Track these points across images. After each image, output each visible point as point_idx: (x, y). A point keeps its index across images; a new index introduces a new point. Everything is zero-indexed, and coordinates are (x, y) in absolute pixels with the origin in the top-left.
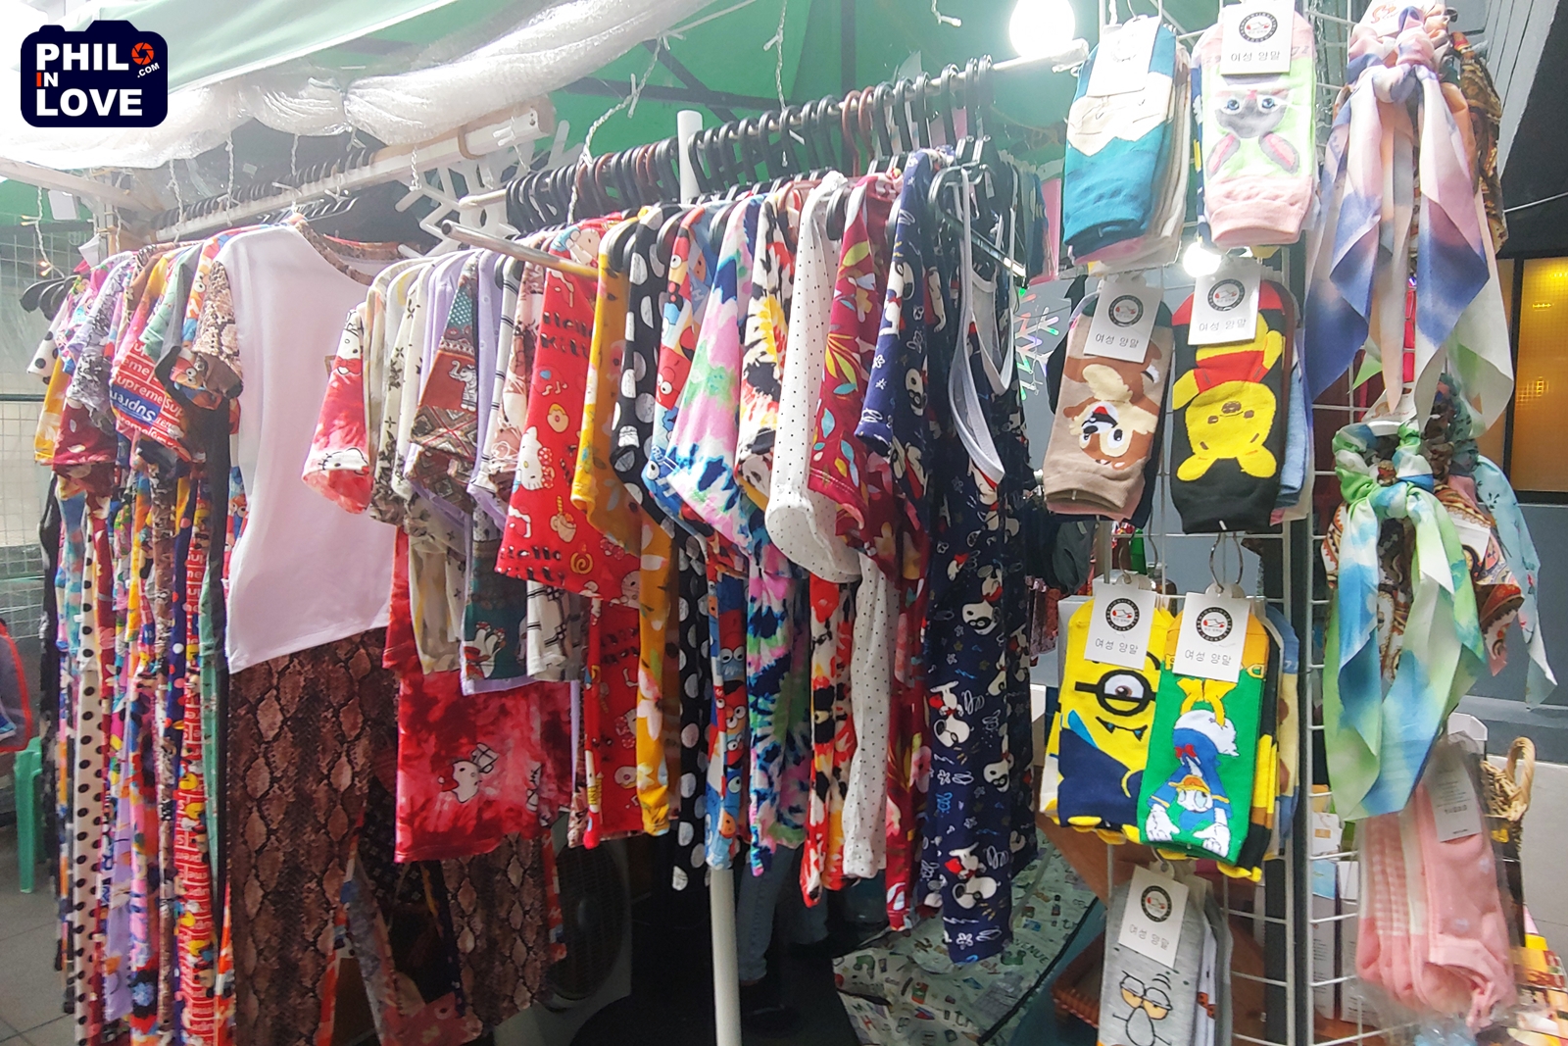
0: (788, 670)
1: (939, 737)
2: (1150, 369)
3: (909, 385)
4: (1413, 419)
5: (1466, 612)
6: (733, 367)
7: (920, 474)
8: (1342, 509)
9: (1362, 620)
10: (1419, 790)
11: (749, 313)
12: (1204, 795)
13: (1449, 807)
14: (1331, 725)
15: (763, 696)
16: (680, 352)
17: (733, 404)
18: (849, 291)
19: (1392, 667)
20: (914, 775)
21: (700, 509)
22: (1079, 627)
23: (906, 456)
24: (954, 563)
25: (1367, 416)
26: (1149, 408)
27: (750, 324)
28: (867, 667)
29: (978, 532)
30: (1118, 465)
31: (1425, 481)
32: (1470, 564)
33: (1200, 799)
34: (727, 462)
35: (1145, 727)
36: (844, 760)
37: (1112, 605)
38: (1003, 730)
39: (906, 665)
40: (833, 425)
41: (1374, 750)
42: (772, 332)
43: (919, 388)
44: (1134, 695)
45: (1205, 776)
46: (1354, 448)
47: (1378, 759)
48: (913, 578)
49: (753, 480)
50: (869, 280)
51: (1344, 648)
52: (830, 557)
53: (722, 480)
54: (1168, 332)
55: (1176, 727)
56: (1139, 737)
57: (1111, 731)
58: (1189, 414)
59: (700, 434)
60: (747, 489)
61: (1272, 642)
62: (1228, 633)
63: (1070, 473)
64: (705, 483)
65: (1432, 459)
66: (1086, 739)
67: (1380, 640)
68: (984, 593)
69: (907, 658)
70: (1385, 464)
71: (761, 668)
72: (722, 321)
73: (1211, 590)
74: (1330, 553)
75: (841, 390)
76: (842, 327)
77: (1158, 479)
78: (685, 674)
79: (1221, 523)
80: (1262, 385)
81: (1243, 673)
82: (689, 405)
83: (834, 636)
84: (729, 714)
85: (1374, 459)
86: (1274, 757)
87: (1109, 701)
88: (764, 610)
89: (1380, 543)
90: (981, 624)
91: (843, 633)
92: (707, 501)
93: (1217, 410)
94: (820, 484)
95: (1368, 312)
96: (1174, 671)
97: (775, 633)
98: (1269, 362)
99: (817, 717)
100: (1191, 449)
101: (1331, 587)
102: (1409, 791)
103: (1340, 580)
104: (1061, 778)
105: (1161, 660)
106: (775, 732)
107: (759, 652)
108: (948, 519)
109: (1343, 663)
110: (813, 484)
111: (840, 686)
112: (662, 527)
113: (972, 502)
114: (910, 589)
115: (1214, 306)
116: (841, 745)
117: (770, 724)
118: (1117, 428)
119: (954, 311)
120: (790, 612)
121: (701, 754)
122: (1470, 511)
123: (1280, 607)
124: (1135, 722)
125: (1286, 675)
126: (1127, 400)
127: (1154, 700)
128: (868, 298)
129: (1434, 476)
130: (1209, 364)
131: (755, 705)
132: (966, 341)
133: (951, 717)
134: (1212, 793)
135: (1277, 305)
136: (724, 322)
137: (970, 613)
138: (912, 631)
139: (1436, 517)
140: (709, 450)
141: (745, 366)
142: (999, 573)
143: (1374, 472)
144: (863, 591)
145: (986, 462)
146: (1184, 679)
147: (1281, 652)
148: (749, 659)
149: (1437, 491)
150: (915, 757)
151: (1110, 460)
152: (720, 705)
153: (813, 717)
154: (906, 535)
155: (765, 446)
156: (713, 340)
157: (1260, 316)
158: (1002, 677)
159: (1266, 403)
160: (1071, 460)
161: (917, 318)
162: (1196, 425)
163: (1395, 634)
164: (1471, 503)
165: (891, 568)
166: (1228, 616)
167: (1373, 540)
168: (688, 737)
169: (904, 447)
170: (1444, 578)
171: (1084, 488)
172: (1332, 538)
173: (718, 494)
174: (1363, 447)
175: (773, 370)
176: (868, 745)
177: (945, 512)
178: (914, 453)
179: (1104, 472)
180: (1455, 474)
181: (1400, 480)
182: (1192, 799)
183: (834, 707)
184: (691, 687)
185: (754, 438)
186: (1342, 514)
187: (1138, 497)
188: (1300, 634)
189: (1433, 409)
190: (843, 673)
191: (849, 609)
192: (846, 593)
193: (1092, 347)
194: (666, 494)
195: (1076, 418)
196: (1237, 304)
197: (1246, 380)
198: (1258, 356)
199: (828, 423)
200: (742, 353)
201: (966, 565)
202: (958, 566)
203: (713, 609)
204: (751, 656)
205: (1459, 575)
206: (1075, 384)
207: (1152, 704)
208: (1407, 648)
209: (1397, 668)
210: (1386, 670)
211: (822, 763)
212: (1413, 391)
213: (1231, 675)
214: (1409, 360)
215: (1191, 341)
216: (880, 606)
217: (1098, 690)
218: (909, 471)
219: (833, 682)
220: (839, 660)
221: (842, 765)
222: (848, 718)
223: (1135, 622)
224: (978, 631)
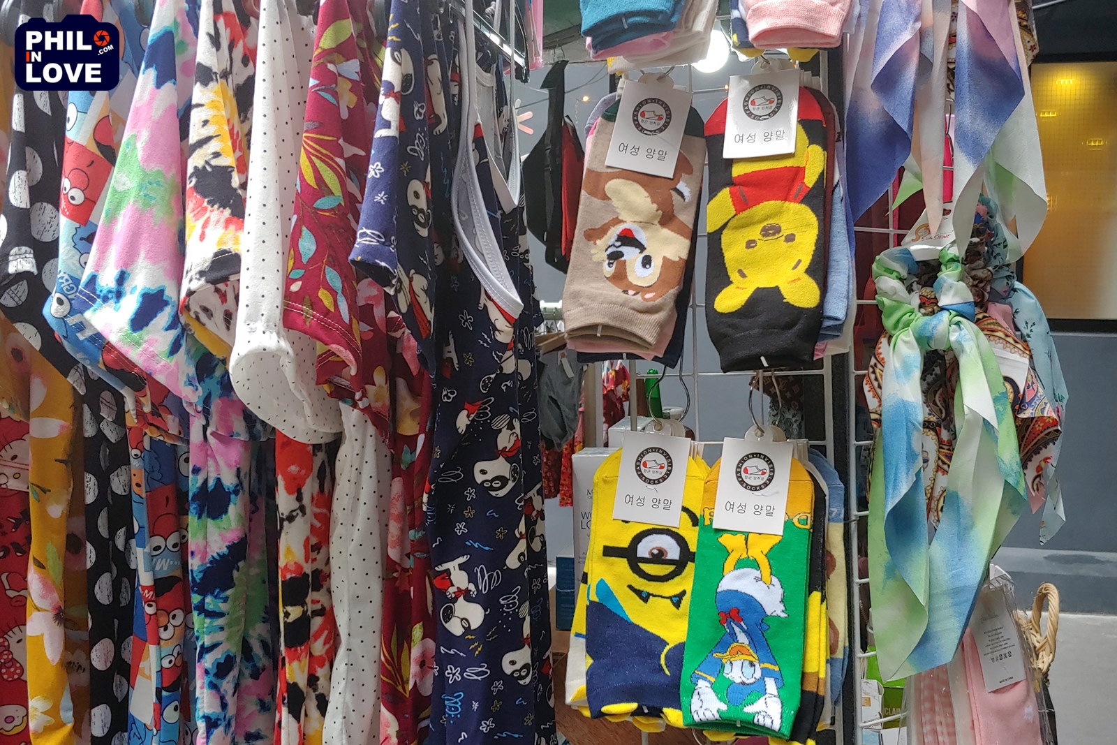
0: (245, 558)
1: (447, 625)
2: (681, 186)
3: (411, 200)
4: (953, 243)
5: (1008, 448)
6: (174, 171)
7: (426, 307)
8: (884, 340)
9: (908, 462)
10: (967, 640)
11: (194, 102)
12: (752, 664)
13: (996, 654)
14: (876, 577)
15: (212, 594)
16: (93, 148)
17: (176, 218)
18: (329, 80)
19: (937, 510)
20: (415, 675)
21: (134, 355)
22: (605, 481)
23: (411, 285)
24: (465, 413)
25: (907, 239)
26: (680, 230)
27: (196, 116)
28: (352, 547)
29: (493, 376)
30: (648, 296)
31: (968, 309)
32: (1012, 396)
33: (748, 670)
34: (170, 293)
35: (684, 593)
36: (322, 666)
37: (642, 455)
38: (524, 610)
39: (401, 541)
40: (314, 248)
41: (922, 599)
42: (226, 128)
43: (422, 203)
44: (669, 557)
45: (753, 642)
46: (895, 274)
47: (927, 609)
48: (410, 433)
49: (203, 317)
50: (352, 68)
51: (890, 491)
52: (308, 411)
53: (164, 318)
54: (700, 143)
55: (719, 590)
56: (677, 605)
57: (645, 599)
58: (726, 237)
59: (129, 256)
60: (195, 327)
61: (817, 488)
62: (770, 481)
63: (595, 305)
64: (140, 321)
65: (973, 286)
66: (618, 613)
67: (925, 482)
68: (500, 448)
69: (403, 531)
70: (926, 291)
71: (209, 558)
72: (157, 111)
73: (751, 433)
74: (872, 389)
75: (324, 203)
76: (321, 125)
77: (690, 311)
78: (94, 574)
79: (763, 359)
80: (803, 206)
81: (788, 524)
82: (112, 219)
83: (308, 511)
84: (163, 620)
85: (915, 286)
86: (823, 616)
87: (643, 566)
88: (211, 483)
89: (923, 378)
90: (497, 484)
91: (318, 507)
92: (144, 345)
93: (755, 233)
94: (300, 322)
95: (911, 127)
96: (715, 526)
97: (226, 512)
98: (810, 179)
99: (287, 614)
100: (729, 278)
101: (875, 426)
102: (957, 641)
103: (884, 418)
104: (590, 661)
105: (698, 516)
106: (228, 639)
107: (205, 538)
108: (456, 361)
109: (890, 507)
110: (289, 320)
111: (316, 573)
112: (68, 379)
113: (485, 341)
114: (406, 448)
115: (750, 114)
116: (318, 647)
117: (222, 629)
118: (645, 253)
119: (455, 109)
120: (246, 485)
121: (117, 678)
122: (1010, 340)
123: (823, 449)
124: (671, 588)
125: (832, 524)
126: (656, 222)
127: (693, 561)
128: (351, 90)
129: (976, 304)
130: (747, 181)
131: (201, 608)
132: (471, 146)
133: (461, 599)
134: (760, 662)
135: (818, 116)
136: (160, 112)
137: (483, 472)
138: (410, 497)
139: (978, 347)
140: (143, 279)
141: (190, 170)
142: (517, 424)
143: (916, 301)
144: (346, 454)
145: (502, 293)
146: (726, 536)
147: (827, 498)
148: (191, 547)
149: (979, 319)
150: (416, 652)
151: (639, 290)
152: (150, 610)
153: (282, 615)
154: (401, 383)
155: (224, 273)
156: (145, 135)
157: (800, 127)
158: (522, 546)
159: (808, 225)
160: (594, 291)
161: (418, 118)
162: (733, 251)
163: (940, 473)
164: (1010, 331)
165: (384, 422)
166: (769, 462)
167: (917, 373)
168: (100, 656)
169: (408, 275)
170: (988, 412)
171: (611, 323)
172: (874, 372)
173: (159, 335)
174: (904, 273)
175: (231, 177)
176: (355, 642)
177: (451, 352)
178: (420, 283)
179: (634, 305)
180: (994, 302)
181: (942, 309)
182: (738, 671)
183: (308, 600)
184: (102, 591)
185: (208, 264)
186: (883, 346)
187: (670, 332)
188: (845, 479)
189: (973, 233)
190: (318, 557)
191: (327, 476)
192: (321, 457)
193: (615, 159)
194: (81, 337)
195: (598, 242)
196: (774, 112)
197: (785, 199)
198: (798, 172)
199: (308, 245)
200: (186, 151)
201: (478, 416)
202: (468, 416)
203: (139, 485)
204: (194, 542)
205: (1001, 409)
206: (597, 202)
207: (690, 566)
208: (951, 489)
209: (942, 510)
210: (931, 513)
211: (295, 672)
212: (952, 212)
213: (776, 527)
214: (949, 178)
215: (727, 154)
216: (369, 469)
217: (629, 554)
218: (414, 305)
219: (308, 569)
220: (314, 541)
221: (320, 672)
222: (327, 613)
223: (668, 474)
224: (493, 493)
